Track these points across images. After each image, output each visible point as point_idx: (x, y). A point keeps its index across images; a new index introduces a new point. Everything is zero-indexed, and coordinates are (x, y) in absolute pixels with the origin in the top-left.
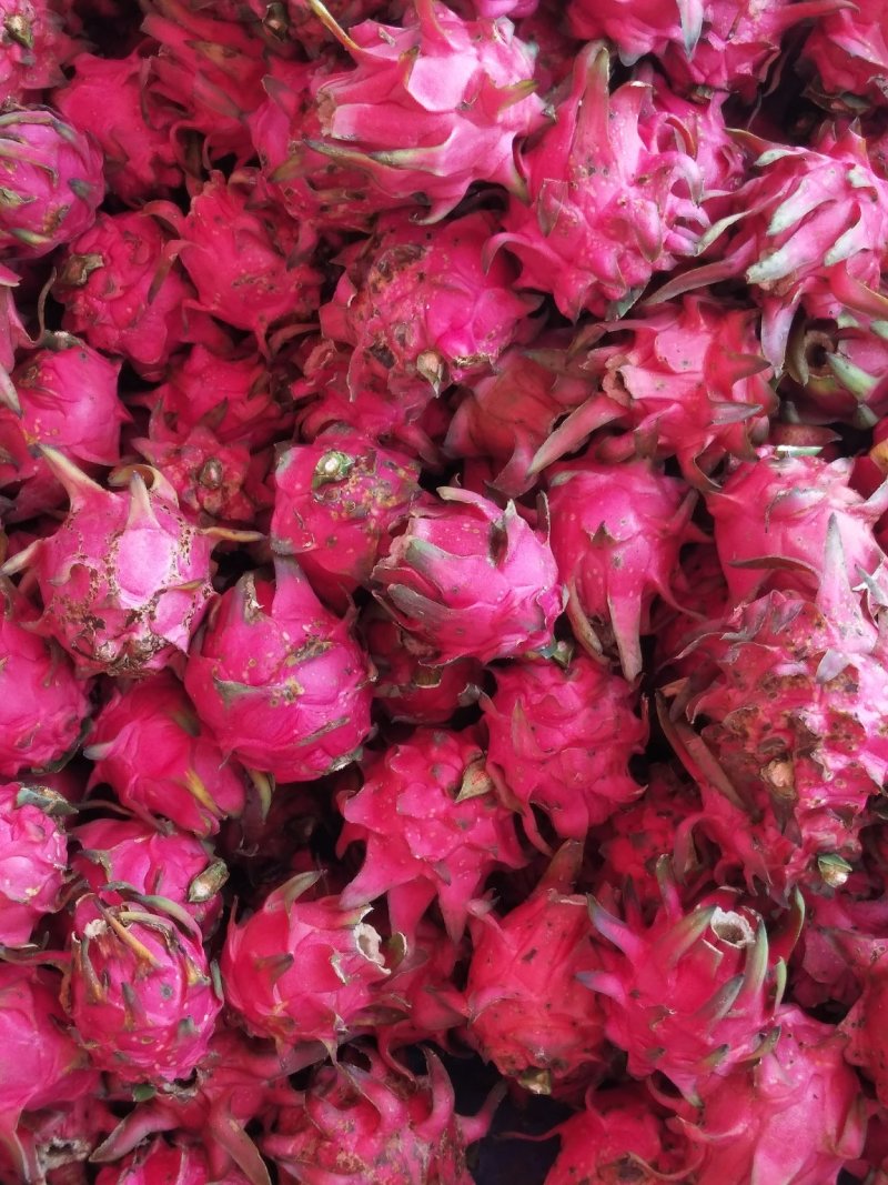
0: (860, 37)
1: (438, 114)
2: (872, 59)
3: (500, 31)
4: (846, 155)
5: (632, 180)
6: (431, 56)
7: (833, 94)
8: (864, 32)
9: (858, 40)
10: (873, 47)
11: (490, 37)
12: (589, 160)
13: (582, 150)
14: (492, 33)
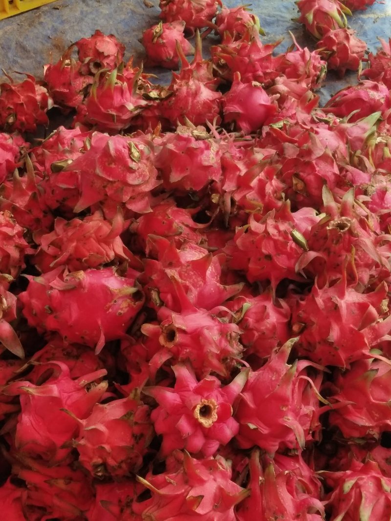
0: (359, 415)
1: (206, 514)
2: (367, 424)
3: (221, 464)
4: (371, 472)
5: (293, 516)
6: (196, 487)
7: (349, 439)
8: (360, 413)
9: (359, 417)
10: (366, 419)
11: (217, 468)
12: (274, 513)
13: (270, 510)
14: (218, 466)
